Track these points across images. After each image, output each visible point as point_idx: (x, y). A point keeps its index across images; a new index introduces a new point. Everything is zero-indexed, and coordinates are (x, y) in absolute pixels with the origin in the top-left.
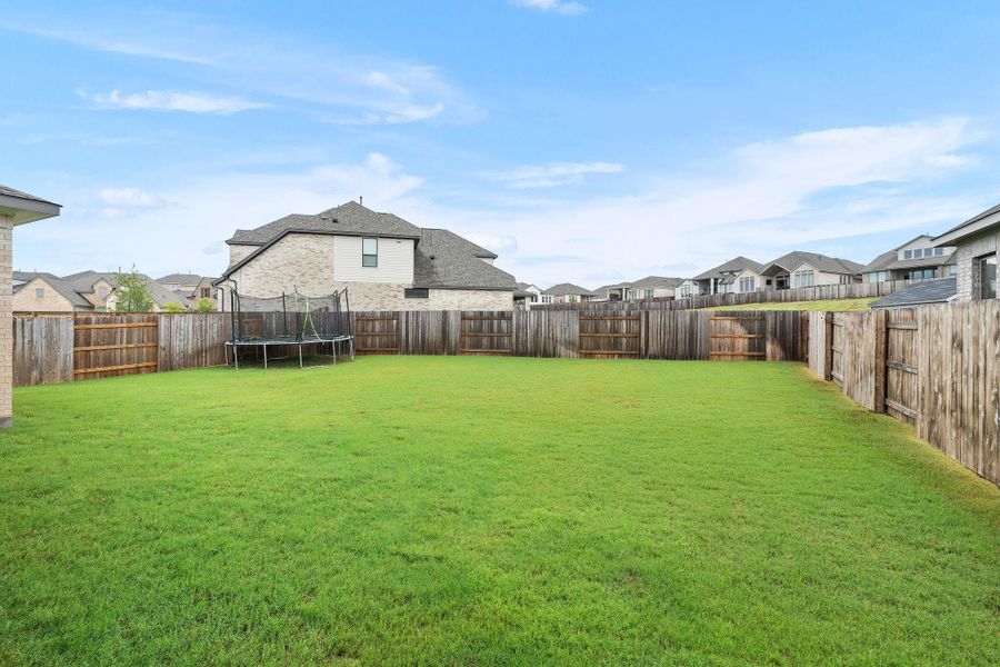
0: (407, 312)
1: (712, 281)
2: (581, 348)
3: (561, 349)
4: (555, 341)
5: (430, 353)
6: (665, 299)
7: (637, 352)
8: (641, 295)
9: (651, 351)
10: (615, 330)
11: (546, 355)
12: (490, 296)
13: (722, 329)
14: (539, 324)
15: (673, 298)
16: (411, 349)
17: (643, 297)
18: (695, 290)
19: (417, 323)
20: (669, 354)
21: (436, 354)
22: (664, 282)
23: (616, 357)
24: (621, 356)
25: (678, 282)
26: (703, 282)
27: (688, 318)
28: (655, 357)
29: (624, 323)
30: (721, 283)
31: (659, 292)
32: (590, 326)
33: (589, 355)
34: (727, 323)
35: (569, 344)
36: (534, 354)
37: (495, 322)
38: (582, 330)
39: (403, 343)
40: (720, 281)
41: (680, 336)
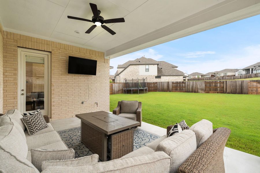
0: (159, 82)
1: (251, 70)
2: (205, 90)
3: (200, 91)
4: (198, 88)
5: (165, 91)
6: (232, 76)
7: (223, 91)
8: (222, 75)
9: (228, 91)
10: (215, 86)
11: (195, 92)
12: (177, 77)
13: (253, 85)
14: (193, 85)
15: (235, 75)
16: (160, 90)
17: (223, 75)
18: (244, 73)
19: (161, 84)
20: (234, 92)
21: (166, 91)
22: (231, 70)
23: (216, 93)
24: (218, 93)
25: (237, 70)
26: (247, 70)
27: (240, 82)
28: (229, 93)
29: (219, 84)
30: (254, 70)
31: (229, 74)
32: (208, 85)
33: (208, 92)
34: (255, 84)
35: (202, 89)
36: (192, 92)
37: (181, 84)
38: (205, 86)
39: (158, 89)
40: (254, 69)
41: (238, 88)
